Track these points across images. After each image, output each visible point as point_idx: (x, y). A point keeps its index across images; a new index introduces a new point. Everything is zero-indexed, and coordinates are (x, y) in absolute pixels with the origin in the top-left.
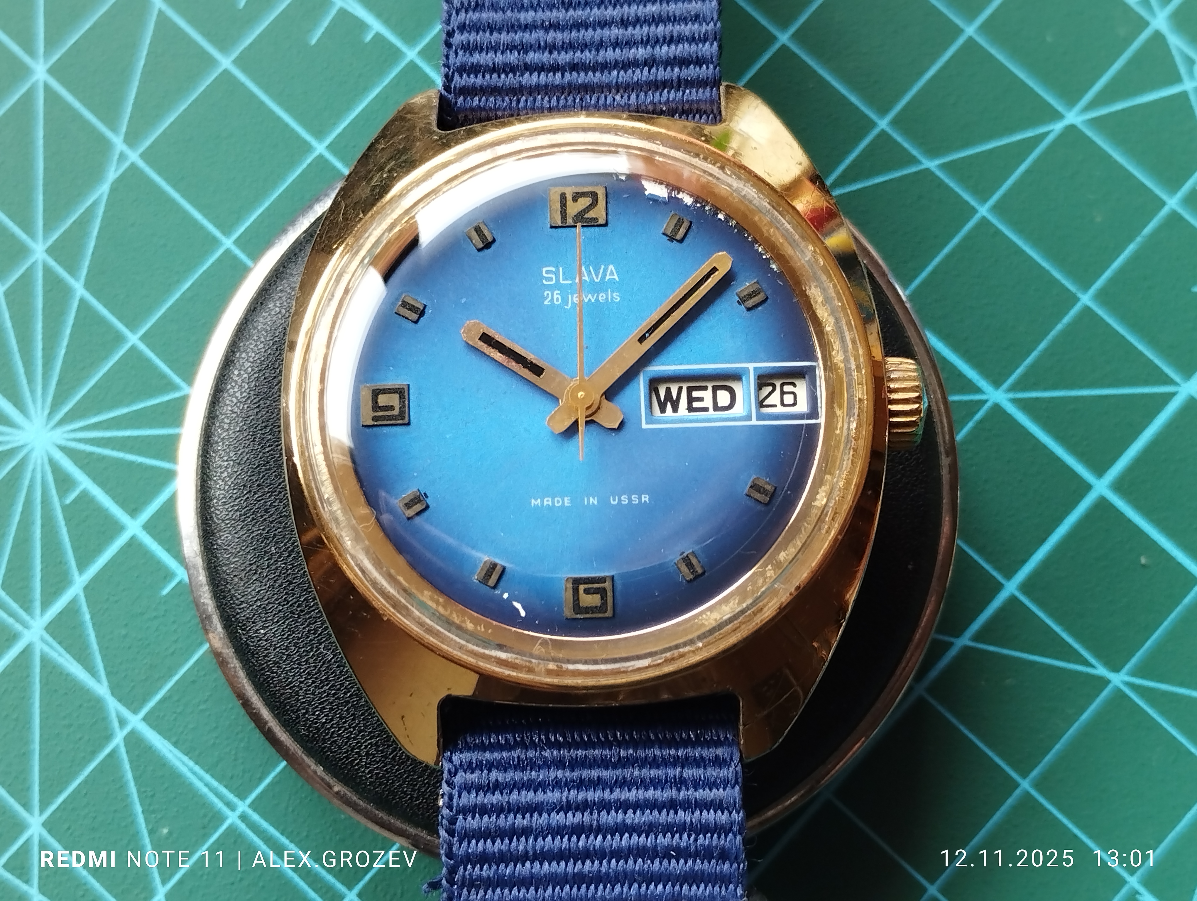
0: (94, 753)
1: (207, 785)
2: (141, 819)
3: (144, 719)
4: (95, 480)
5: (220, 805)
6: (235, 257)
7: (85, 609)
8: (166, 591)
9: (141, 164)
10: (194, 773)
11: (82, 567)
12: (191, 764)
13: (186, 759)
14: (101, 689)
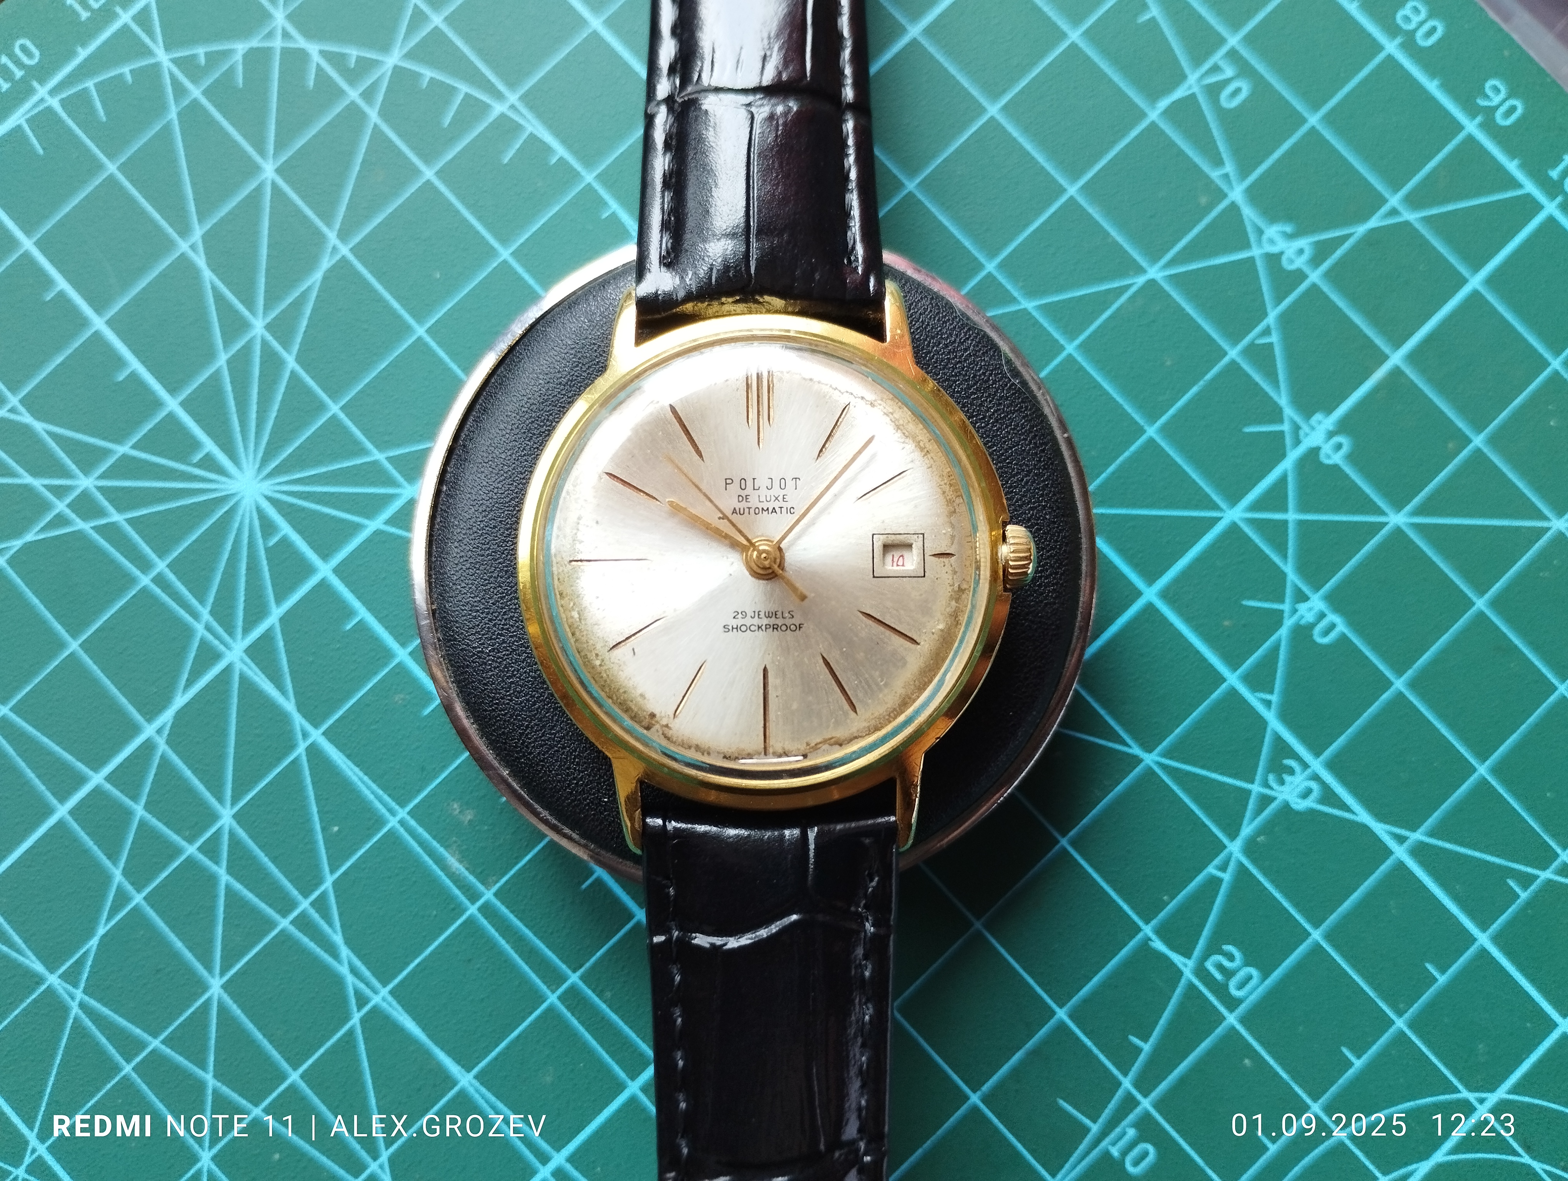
0: (279, 760)
1: (373, 793)
2: (316, 818)
3: (324, 734)
4: (294, 527)
5: (383, 811)
6: (426, 345)
7: (279, 637)
8: (349, 627)
9: (351, 258)
10: (363, 782)
11: (279, 600)
12: (361, 774)
13: (357, 770)
14: (289, 706)
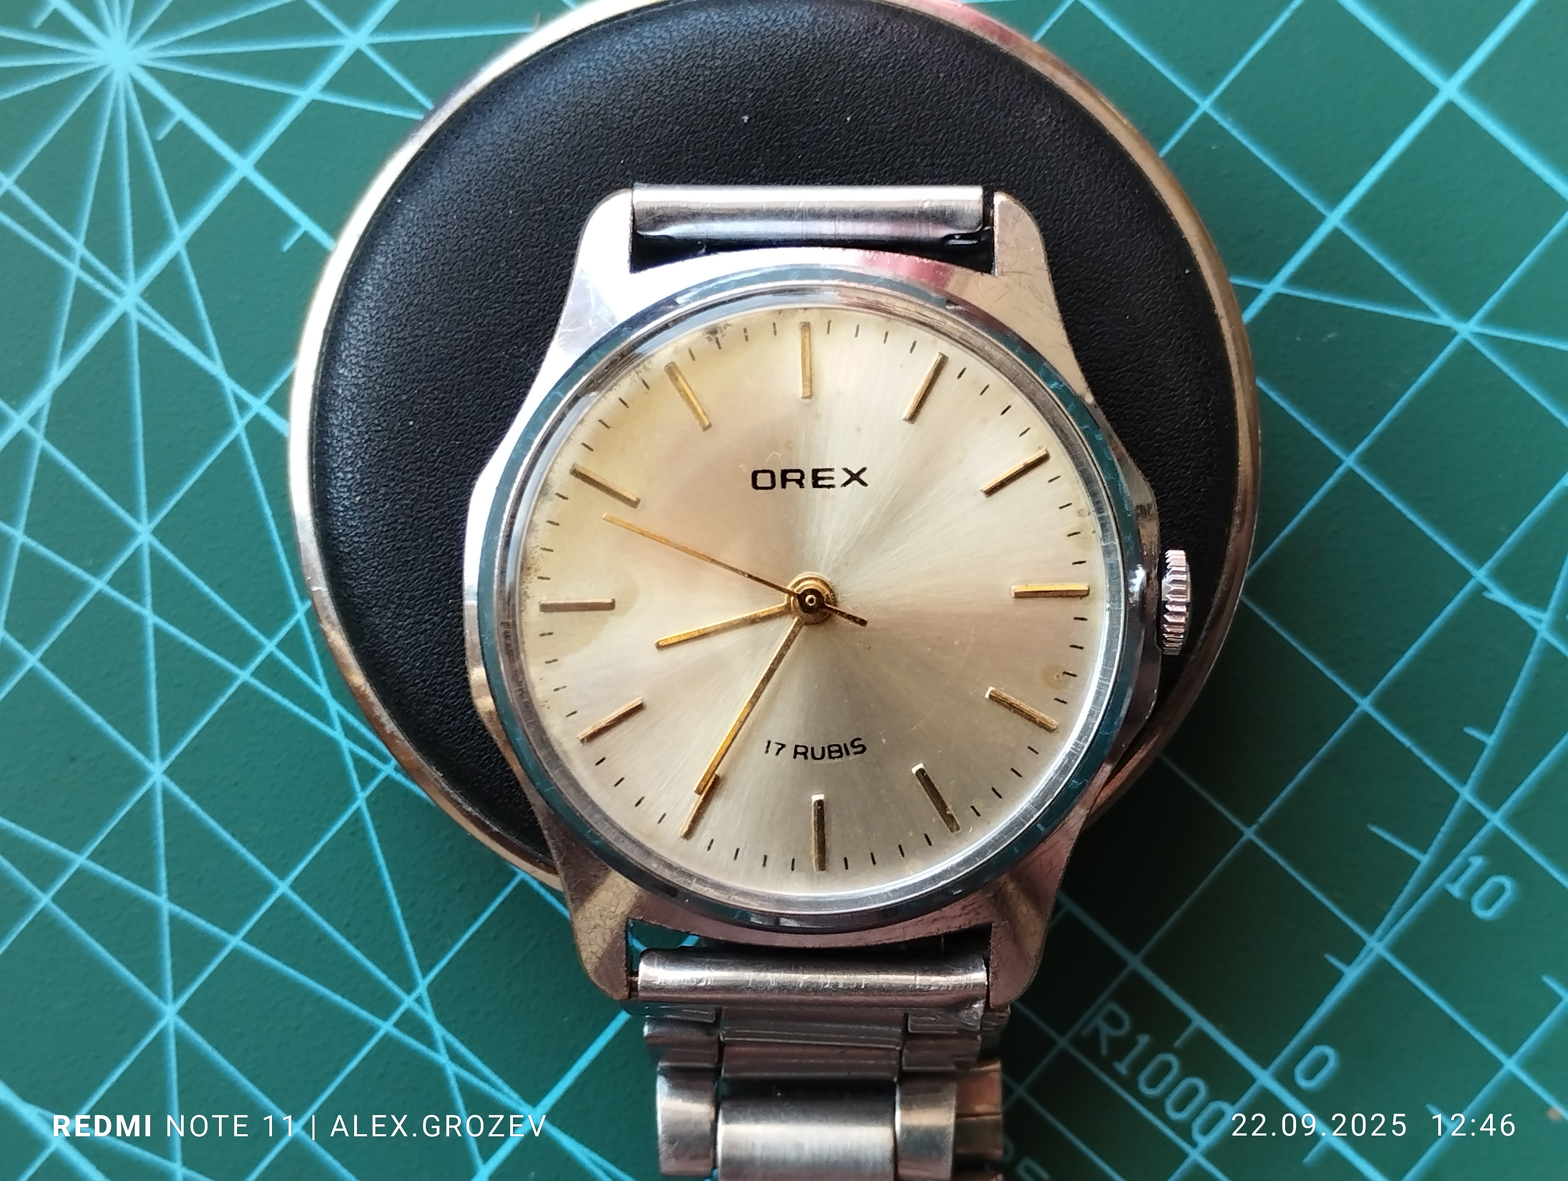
0: (210, 447)
2: (272, 525)
3: (269, 403)
4: (192, 109)
7: (189, 269)
8: (287, 247)
11: (182, 216)
14: (216, 368)
